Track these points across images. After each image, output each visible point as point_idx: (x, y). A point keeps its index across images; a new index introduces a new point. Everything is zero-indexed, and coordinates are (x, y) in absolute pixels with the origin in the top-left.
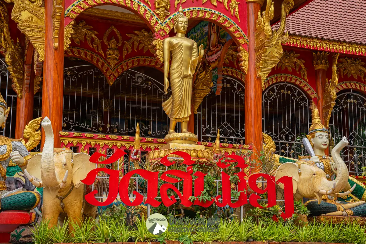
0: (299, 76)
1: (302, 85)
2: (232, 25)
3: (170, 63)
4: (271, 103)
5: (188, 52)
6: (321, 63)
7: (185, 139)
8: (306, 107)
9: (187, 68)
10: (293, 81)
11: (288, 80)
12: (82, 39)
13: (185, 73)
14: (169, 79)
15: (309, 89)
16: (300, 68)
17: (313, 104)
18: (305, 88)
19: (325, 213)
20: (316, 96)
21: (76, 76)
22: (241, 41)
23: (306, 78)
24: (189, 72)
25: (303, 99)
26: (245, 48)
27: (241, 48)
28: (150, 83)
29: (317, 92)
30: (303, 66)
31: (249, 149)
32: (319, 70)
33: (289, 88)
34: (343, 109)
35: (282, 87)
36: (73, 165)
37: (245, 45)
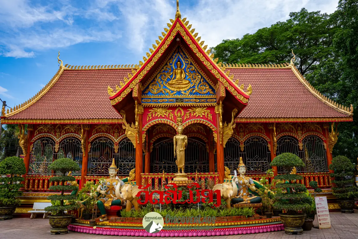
0: (261, 133)
1: (263, 137)
2: (209, 124)
3: (176, 146)
4: (249, 146)
5: (182, 141)
6: (271, 126)
7: (180, 176)
8: (265, 146)
9: (181, 147)
10: (258, 135)
11: (256, 135)
12: (167, 129)
13: (180, 150)
14: (175, 152)
15: (266, 138)
16: (262, 129)
17: (269, 144)
18: (264, 138)
19: (238, 203)
20: (270, 141)
21: (167, 143)
22: (213, 130)
23: (265, 133)
24: (182, 149)
25: (264, 142)
26: (215, 133)
27: (214, 133)
28: (197, 143)
29: (270, 139)
30: (263, 128)
31: (218, 174)
32: (270, 129)
33: (257, 138)
34: (283, 145)
35: (254, 139)
36: (131, 190)
37: (215, 131)
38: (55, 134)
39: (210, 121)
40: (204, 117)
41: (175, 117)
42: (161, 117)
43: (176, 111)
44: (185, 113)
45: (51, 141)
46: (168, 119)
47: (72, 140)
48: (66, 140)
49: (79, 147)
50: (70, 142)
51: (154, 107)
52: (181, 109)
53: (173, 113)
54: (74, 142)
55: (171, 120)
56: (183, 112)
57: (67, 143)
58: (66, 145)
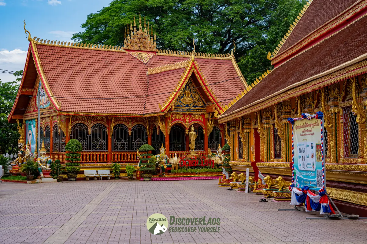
3: (191, 137)
14: (191, 140)
26: (204, 129)
38: (88, 121)
39: (202, 122)
40: (200, 120)
41: (185, 120)
42: (178, 119)
43: (186, 116)
44: (190, 118)
45: (85, 127)
46: (182, 120)
47: (100, 126)
48: (95, 126)
49: (105, 131)
50: (98, 128)
51: (174, 114)
52: (188, 115)
53: (184, 117)
54: (101, 128)
55: (183, 121)
56: (189, 117)
57: (96, 128)
58: (95, 129)
